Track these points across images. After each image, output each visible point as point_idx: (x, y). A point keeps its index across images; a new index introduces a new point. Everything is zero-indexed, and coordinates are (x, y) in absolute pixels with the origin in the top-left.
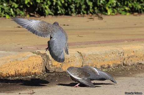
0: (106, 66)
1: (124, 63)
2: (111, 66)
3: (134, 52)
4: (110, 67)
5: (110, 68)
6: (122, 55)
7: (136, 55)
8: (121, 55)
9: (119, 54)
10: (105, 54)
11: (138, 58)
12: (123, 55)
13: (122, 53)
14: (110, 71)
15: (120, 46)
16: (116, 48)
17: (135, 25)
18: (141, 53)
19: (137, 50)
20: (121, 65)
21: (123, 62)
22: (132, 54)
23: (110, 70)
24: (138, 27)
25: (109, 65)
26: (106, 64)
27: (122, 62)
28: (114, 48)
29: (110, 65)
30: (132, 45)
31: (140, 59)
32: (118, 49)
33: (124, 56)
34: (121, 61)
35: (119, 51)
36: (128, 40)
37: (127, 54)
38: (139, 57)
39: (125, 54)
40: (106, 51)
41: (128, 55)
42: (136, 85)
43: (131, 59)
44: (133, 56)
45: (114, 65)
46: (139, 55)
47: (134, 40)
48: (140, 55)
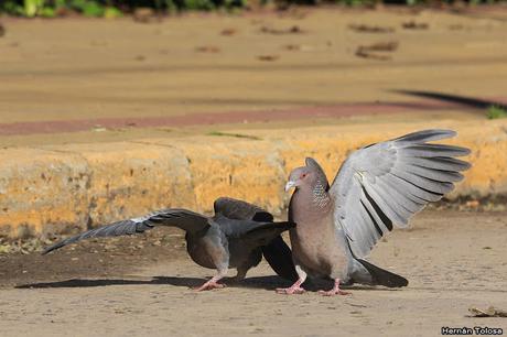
0: (16, 232)
1: (90, 221)
2: (38, 230)
3: (132, 172)
4: (33, 237)
5: (34, 241)
6: (82, 184)
7: (142, 188)
8: (78, 186)
9: (71, 180)
10: (10, 180)
11: (152, 197)
12: (88, 186)
13: (81, 175)
14: (32, 253)
15: (74, 147)
16: (56, 157)
17: (141, 58)
18: (161, 176)
19: (147, 165)
20: (80, 228)
21: (88, 214)
22: (127, 182)
23: (31, 249)
24: (151, 69)
25: (27, 226)
26: (15, 224)
27: (83, 216)
28: (51, 157)
29: (34, 227)
30: (124, 143)
31: (158, 203)
32: (67, 160)
33: (89, 191)
34: (78, 209)
35: (70, 170)
36: (110, 124)
37: (103, 182)
38: (155, 195)
39: (94, 182)
40: (16, 166)
41: (107, 186)
42: (138, 312)
43: (122, 202)
44: (129, 189)
45: (51, 229)
46: (154, 188)
47: (133, 125)
48: (157, 186)
